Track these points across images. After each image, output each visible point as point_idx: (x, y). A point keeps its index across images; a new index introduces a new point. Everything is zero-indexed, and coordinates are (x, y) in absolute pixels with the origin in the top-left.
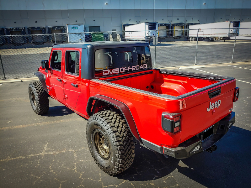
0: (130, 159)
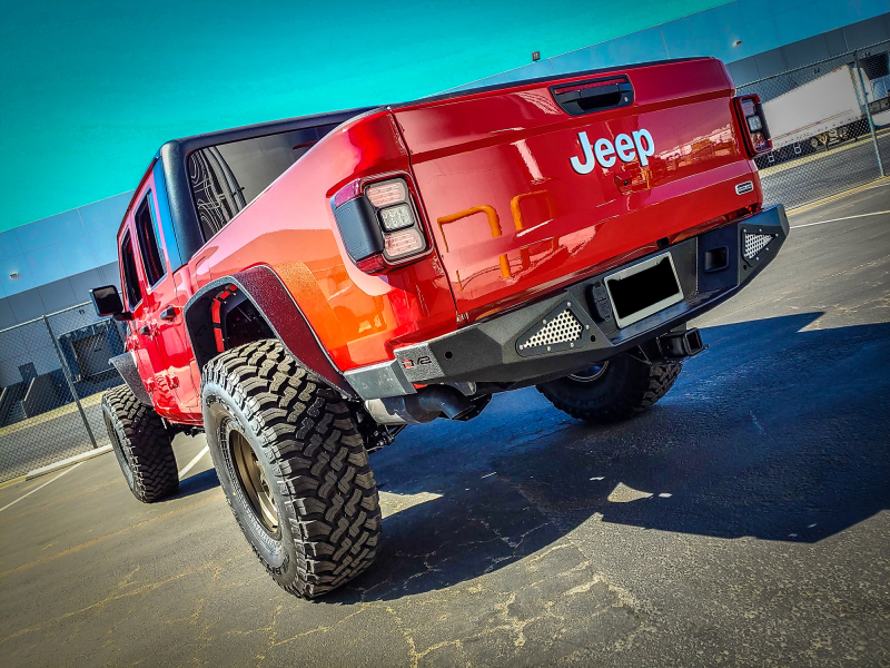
0: (360, 535)
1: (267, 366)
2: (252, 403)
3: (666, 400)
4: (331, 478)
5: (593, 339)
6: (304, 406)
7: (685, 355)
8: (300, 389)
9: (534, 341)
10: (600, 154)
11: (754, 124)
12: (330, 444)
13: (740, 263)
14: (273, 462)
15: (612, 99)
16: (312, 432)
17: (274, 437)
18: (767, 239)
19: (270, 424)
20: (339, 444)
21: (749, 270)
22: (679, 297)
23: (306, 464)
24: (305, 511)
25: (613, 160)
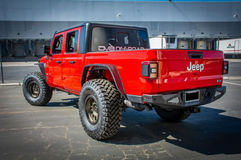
0: (115, 129)
1: (106, 87)
2: (102, 94)
3: (185, 120)
4: (114, 115)
5: (181, 104)
6: (113, 98)
7: (196, 112)
8: (113, 94)
9: (171, 101)
10: (193, 67)
11: (226, 68)
12: (116, 108)
13: (213, 97)
14: (103, 108)
15: (199, 57)
16: (113, 104)
17: (106, 103)
18: (220, 93)
19: (105, 100)
20: (118, 109)
21: (214, 99)
22: (199, 100)
23: (110, 111)
24: (107, 120)
25: (195, 69)
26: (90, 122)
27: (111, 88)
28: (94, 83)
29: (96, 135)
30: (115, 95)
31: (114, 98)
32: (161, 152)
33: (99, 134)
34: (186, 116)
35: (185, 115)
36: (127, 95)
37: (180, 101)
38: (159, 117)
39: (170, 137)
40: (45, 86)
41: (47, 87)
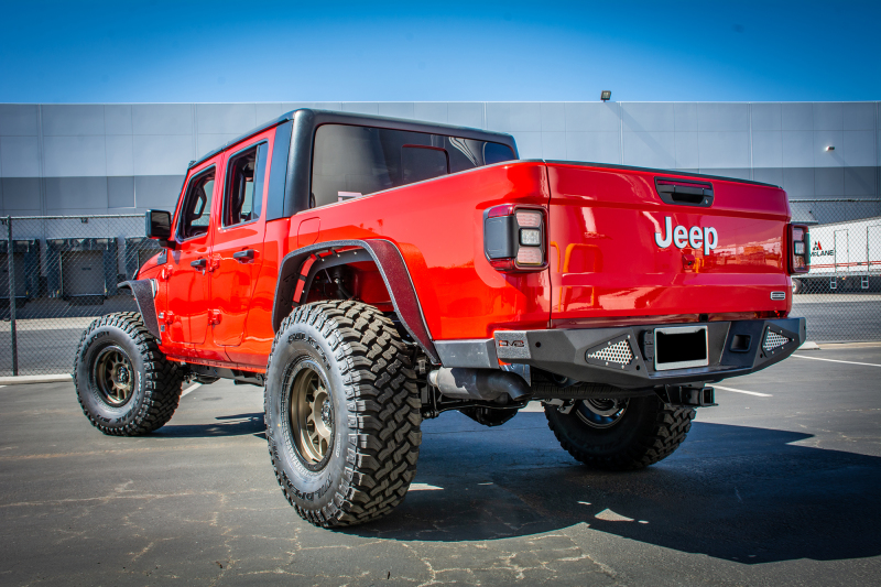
0: (396, 481)
1: (361, 322)
2: (346, 347)
4: (392, 425)
5: (638, 368)
6: (385, 363)
7: (699, 405)
8: (385, 348)
9: (599, 355)
10: (677, 237)
11: (799, 249)
12: (398, 399)
13: (759, 352)
14: (350, 399)
15: (697, 199)
16: (387, 385)
17: (358, 379)
18: (783, 341)
19: (357, 368)
20: (404, 401)
21: (764, 360)
22: (705, 362)
23: (377, 408)
24: (364, 445)
25: (685, 243)
26: (303, 461)
27: (381, 327)
28: (318, 310)
29: (324, 508)
30: (395, 350)
31: (392, 361)
32: (570, 559)
33: (335, 502)
34: (665, 445)
35: (663, 439)
36: (437, 342)
37: (633, 356)
38: (566, 456)
39: (607, 515)
40: (152, 360)
41: (160, 366)
